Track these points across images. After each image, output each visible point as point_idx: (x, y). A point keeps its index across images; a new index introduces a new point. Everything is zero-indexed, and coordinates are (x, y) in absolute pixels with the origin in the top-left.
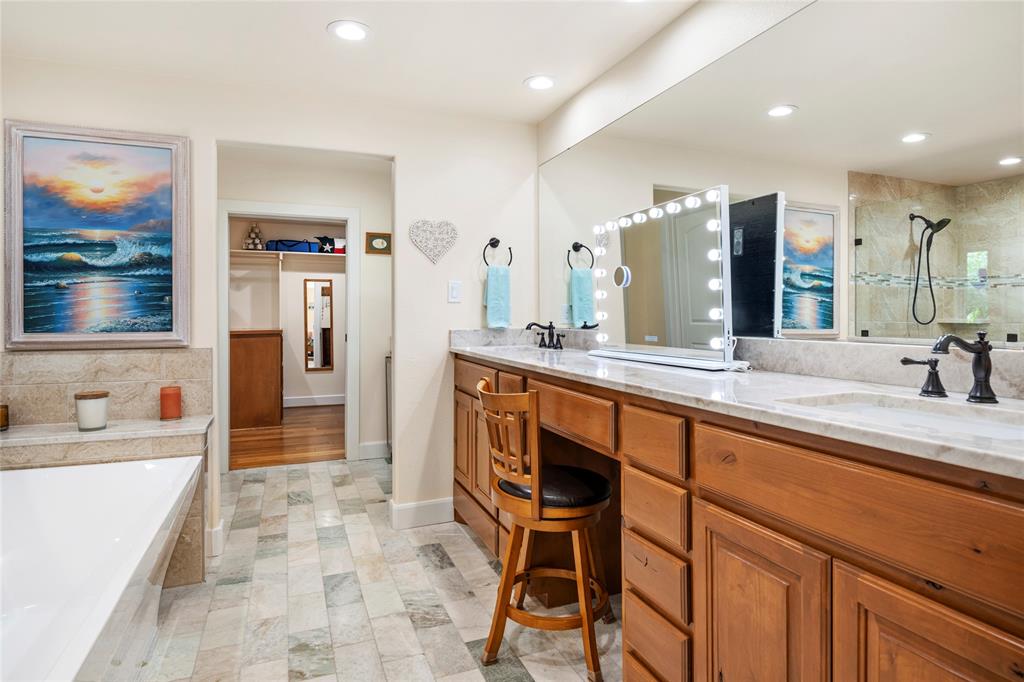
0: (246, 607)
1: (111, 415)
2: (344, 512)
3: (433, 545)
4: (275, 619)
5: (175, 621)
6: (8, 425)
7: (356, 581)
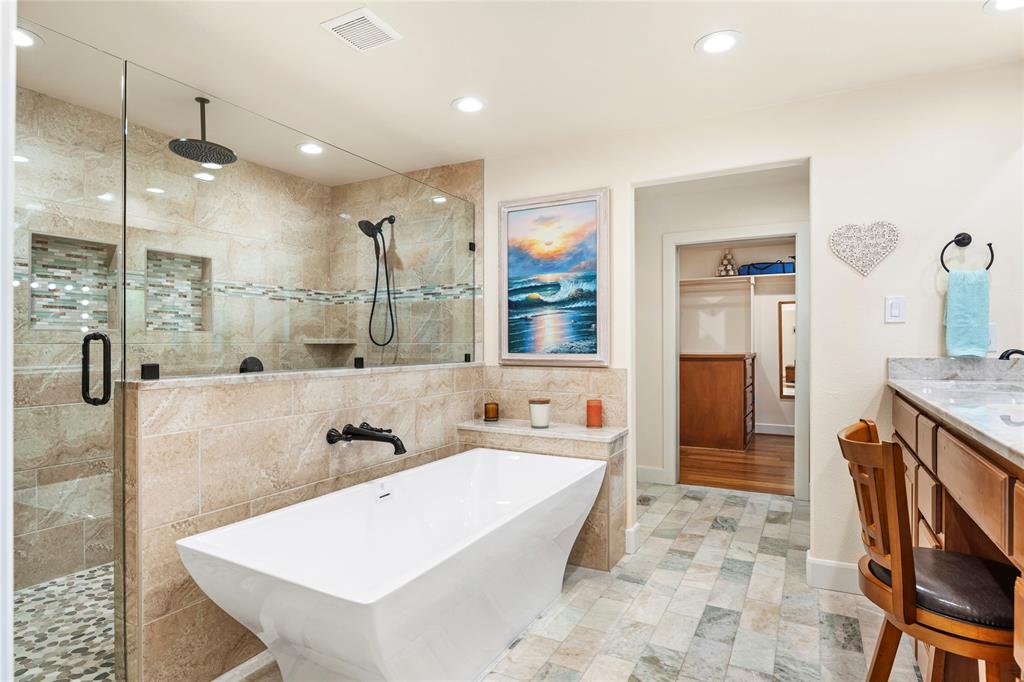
0: (628, 605)
1: (553, 418)
2: (762, 550)
3: (847, 618)
4: (645, 625)
5: (575, 594)
6: (497, 417)
7: (736, 623)
